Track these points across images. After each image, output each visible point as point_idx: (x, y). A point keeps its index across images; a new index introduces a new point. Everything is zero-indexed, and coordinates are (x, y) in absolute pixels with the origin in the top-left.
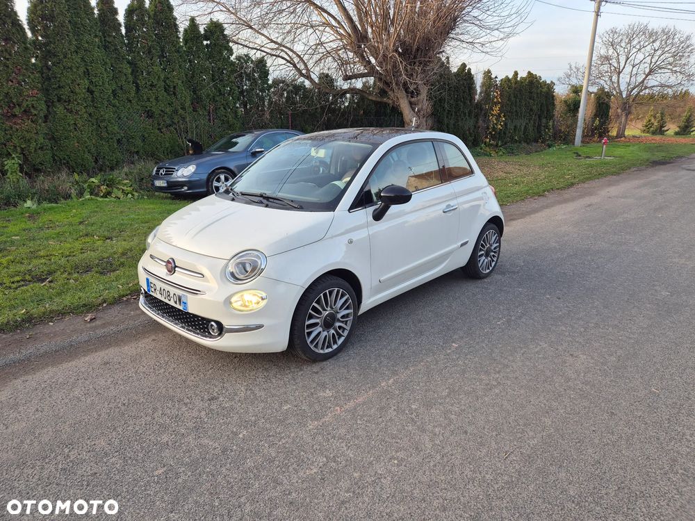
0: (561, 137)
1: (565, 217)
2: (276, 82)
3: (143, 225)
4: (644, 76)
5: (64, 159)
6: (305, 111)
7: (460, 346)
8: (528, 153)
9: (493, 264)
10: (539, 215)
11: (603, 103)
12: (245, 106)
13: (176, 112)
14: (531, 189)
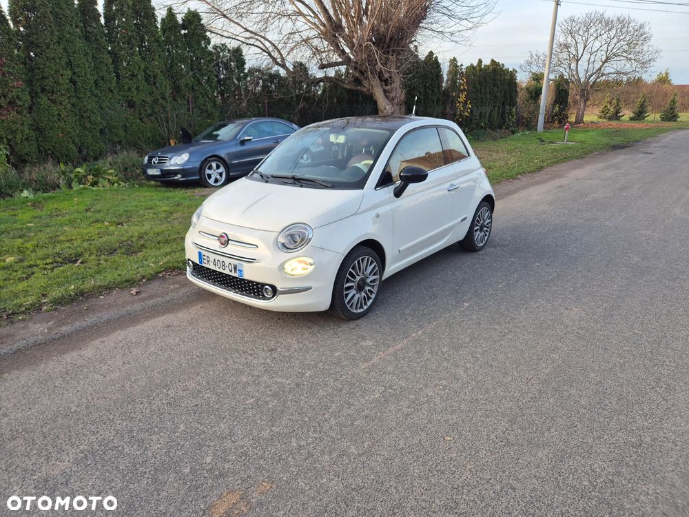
0: (523, 123)
1: (539, 197)
2: (252, 71)
3: (148, 211)
4: (601, 64)
5: (49, 150)
6: (281, 100)
7: (471, 305)
8: (495, 139)
9: (486, 238)
10: (515, 196)
11: (562, 90)
12: (222, 95)
13: (156, 101)
14: (504, 172)
